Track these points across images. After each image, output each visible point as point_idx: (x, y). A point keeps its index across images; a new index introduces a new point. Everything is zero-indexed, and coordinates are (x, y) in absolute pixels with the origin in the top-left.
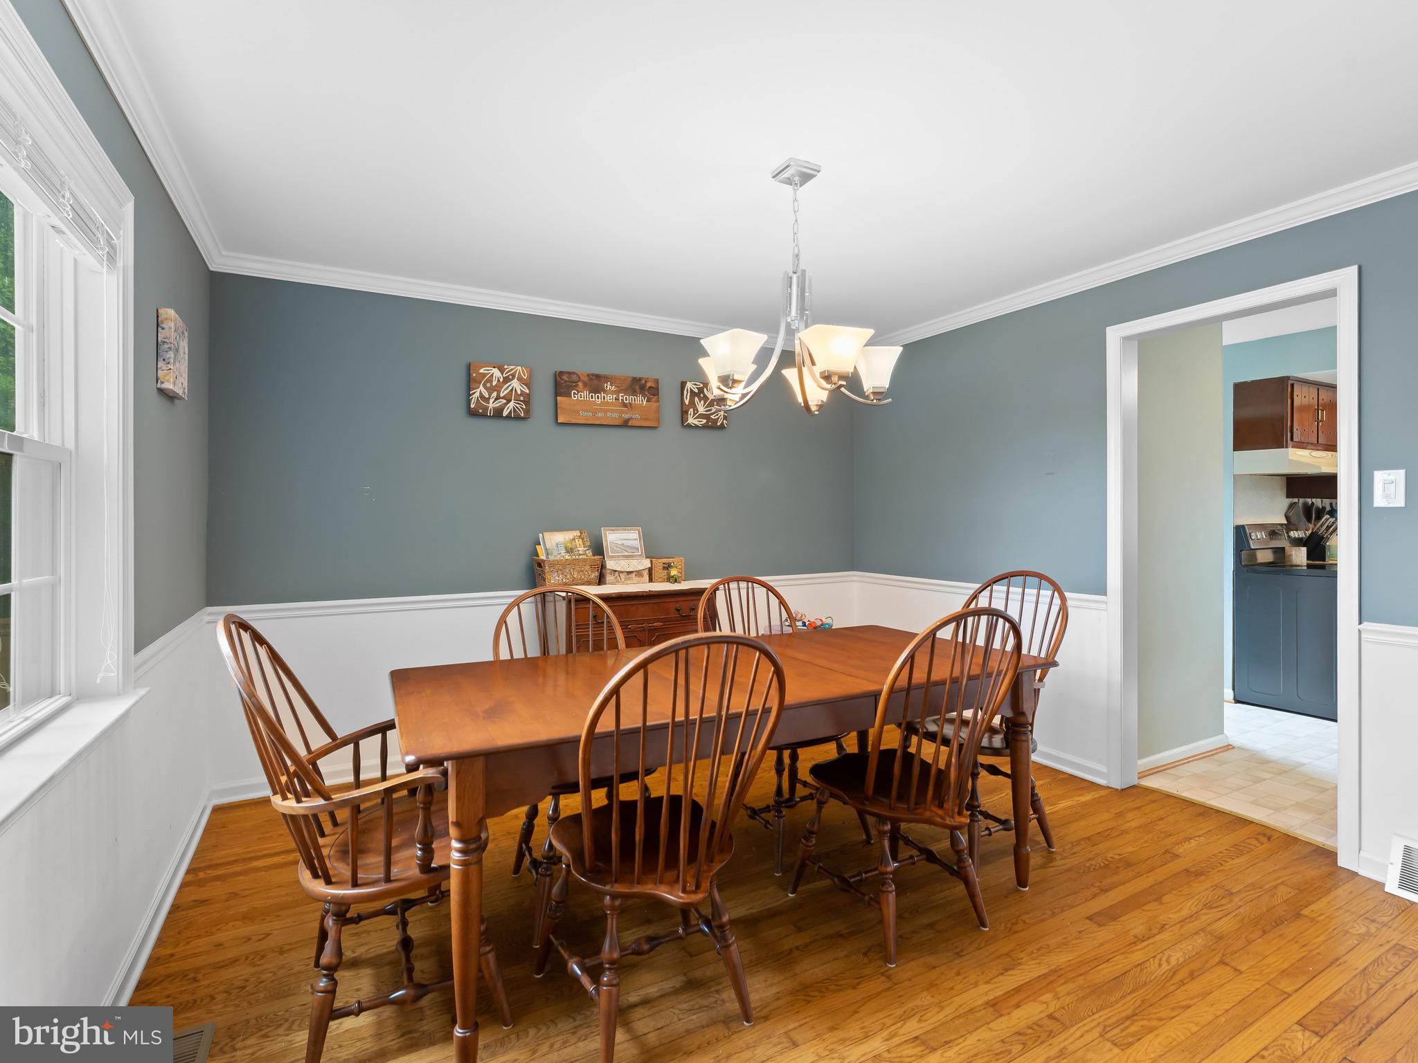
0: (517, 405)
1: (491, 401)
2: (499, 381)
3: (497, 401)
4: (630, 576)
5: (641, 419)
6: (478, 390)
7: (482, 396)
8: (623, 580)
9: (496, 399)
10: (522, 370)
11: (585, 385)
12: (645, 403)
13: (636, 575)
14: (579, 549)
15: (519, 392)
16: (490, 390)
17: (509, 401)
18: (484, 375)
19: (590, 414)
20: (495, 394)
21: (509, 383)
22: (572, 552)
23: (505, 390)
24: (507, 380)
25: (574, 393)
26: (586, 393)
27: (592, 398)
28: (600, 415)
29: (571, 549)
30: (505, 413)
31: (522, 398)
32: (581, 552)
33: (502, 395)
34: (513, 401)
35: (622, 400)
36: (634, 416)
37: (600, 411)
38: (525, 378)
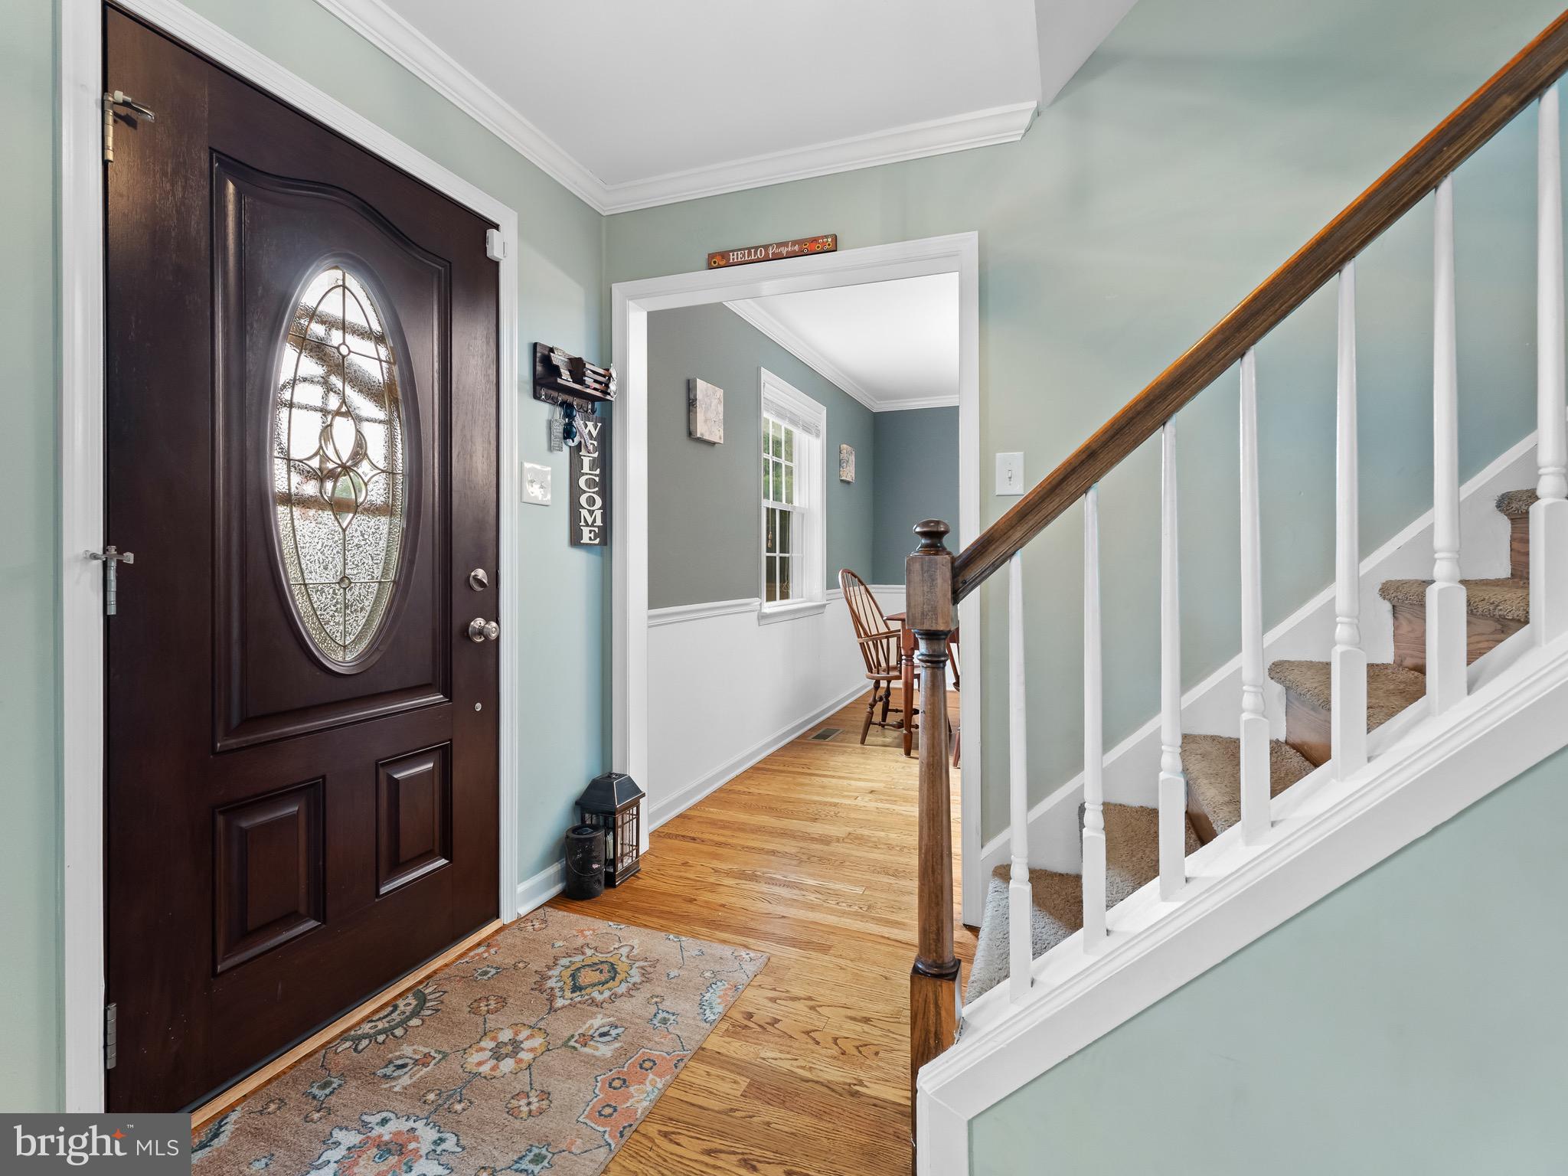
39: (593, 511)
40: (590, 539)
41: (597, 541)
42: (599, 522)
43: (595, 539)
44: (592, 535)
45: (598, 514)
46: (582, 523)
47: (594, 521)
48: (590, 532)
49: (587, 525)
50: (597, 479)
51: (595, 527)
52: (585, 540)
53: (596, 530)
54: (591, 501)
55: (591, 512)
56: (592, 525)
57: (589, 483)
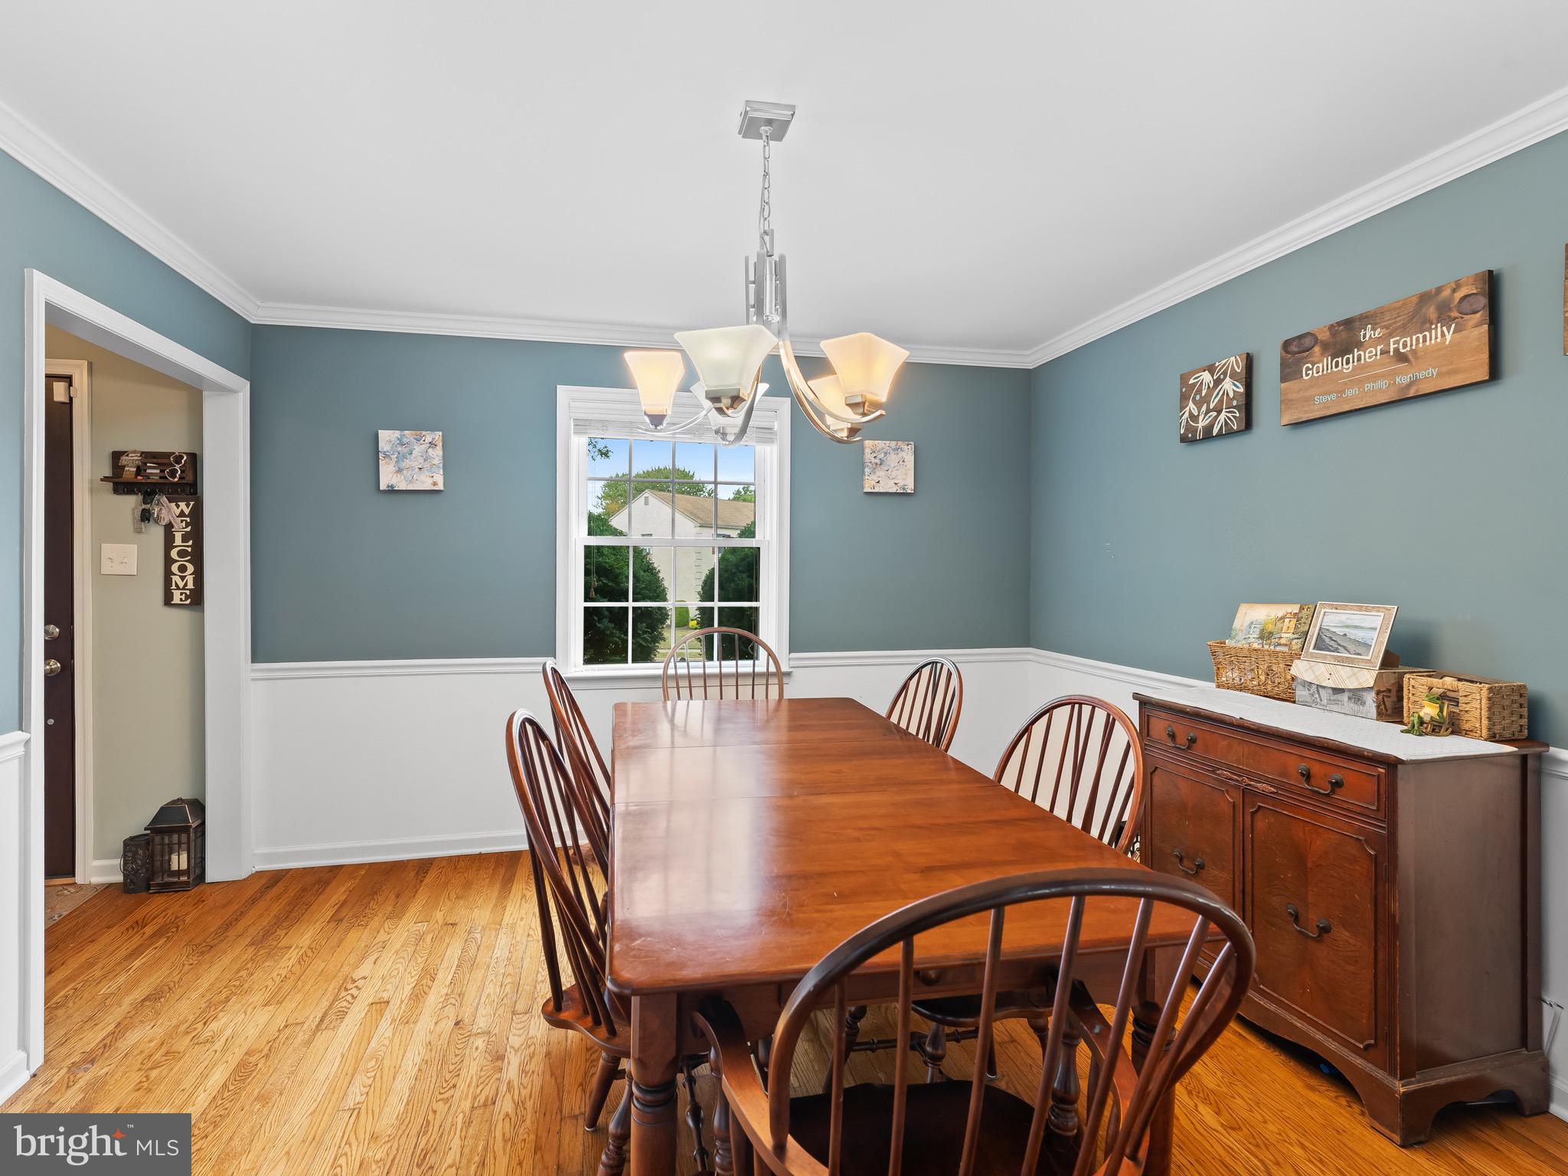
0: (1229, 415)
1: (1201, 418)
2: (1209, 387)
3: (1207, 417)
4: (1338, 697)
5: (1440, 375)
6: (1188, 409)
7: (1191, 415)
8: (1325, 702)
9: (1206, 414)
10: (1237, 361)
11: (1325, 347)
12: (1448, 337)
13: (1349, 698)
14: (1283, 635)
15: (1231, 395)
16: (1199, 405)
17: (1219, 412)
18: (1194, 385)
19: (1333, 396)
20: (1204, 408)
21: (1220, 386)
22: (1269, 638)
23: (1215, 398)
24: (1218, 382)
25: (1308, 369)
26: (1327, 360)
27: (1337, 366)
28: (1350, 393)
29: (1271, 633)
30: (1215, 431)
31: (1235, 403)
32: (1283, 641)
33: (1212, 407)
34: (1224, 410)
35: (1397, 350)
36: (1421, 375)
37: (1353, 383)
38: (1239, 371)
39: (186, 576)
40: (181, 600)
41: (188, 602)
42: (190, 585)
43: (186, 600)
44: (183, 597)
45: (190, 580)
46: (174, 587)
47: (186, 585)
48: (182, 594)
49: (178, 588)
50: (189, 549)
51: (187, 589)
52: (176, 600)
53: (188, 592)
54: (183, 569)
55: (183, 578)
56: (184, 588)
57: (181, 554)
